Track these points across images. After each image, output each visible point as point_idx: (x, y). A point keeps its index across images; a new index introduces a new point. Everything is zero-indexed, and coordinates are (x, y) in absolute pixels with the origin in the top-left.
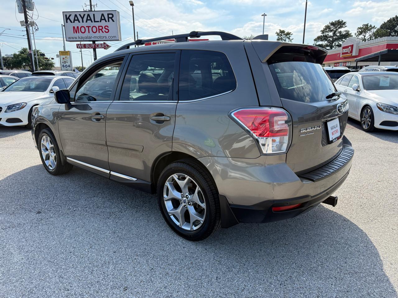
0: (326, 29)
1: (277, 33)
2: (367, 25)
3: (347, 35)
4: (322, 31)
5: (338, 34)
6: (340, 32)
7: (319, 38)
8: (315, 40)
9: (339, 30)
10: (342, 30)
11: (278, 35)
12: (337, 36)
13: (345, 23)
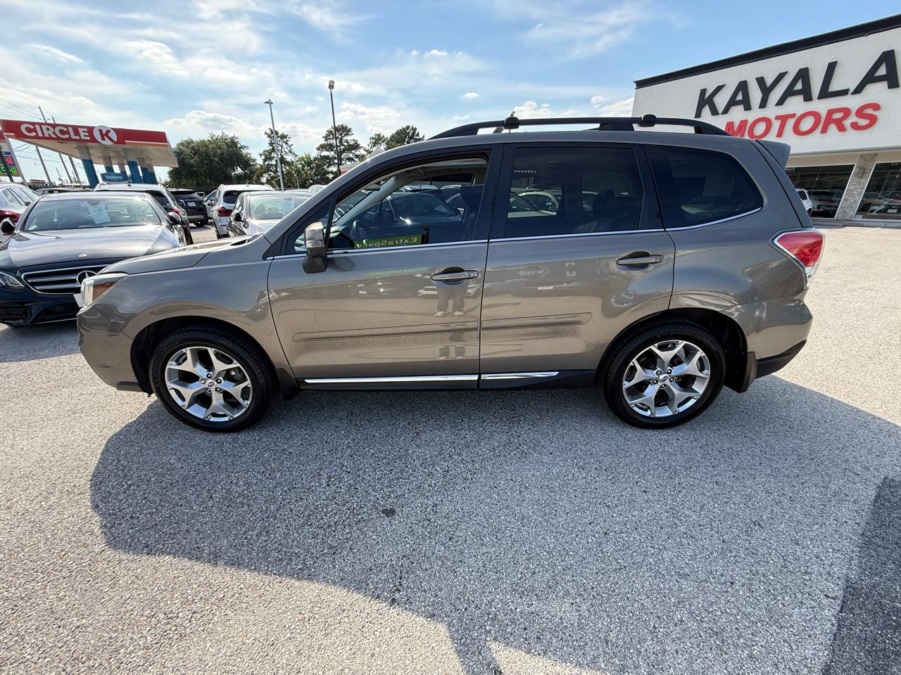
0: (328, 135)
1: (266, 133)
2: (379, 135)
3: (356, 146)
4: (324, 137)
5: (346, 144)
6: (347, 141)
7: (322, 147)
8: (318, 149)
9: (345, 138)
10: (349, 138)
11: (269, 136)
12: (344, 145)
13: (350, 129)
